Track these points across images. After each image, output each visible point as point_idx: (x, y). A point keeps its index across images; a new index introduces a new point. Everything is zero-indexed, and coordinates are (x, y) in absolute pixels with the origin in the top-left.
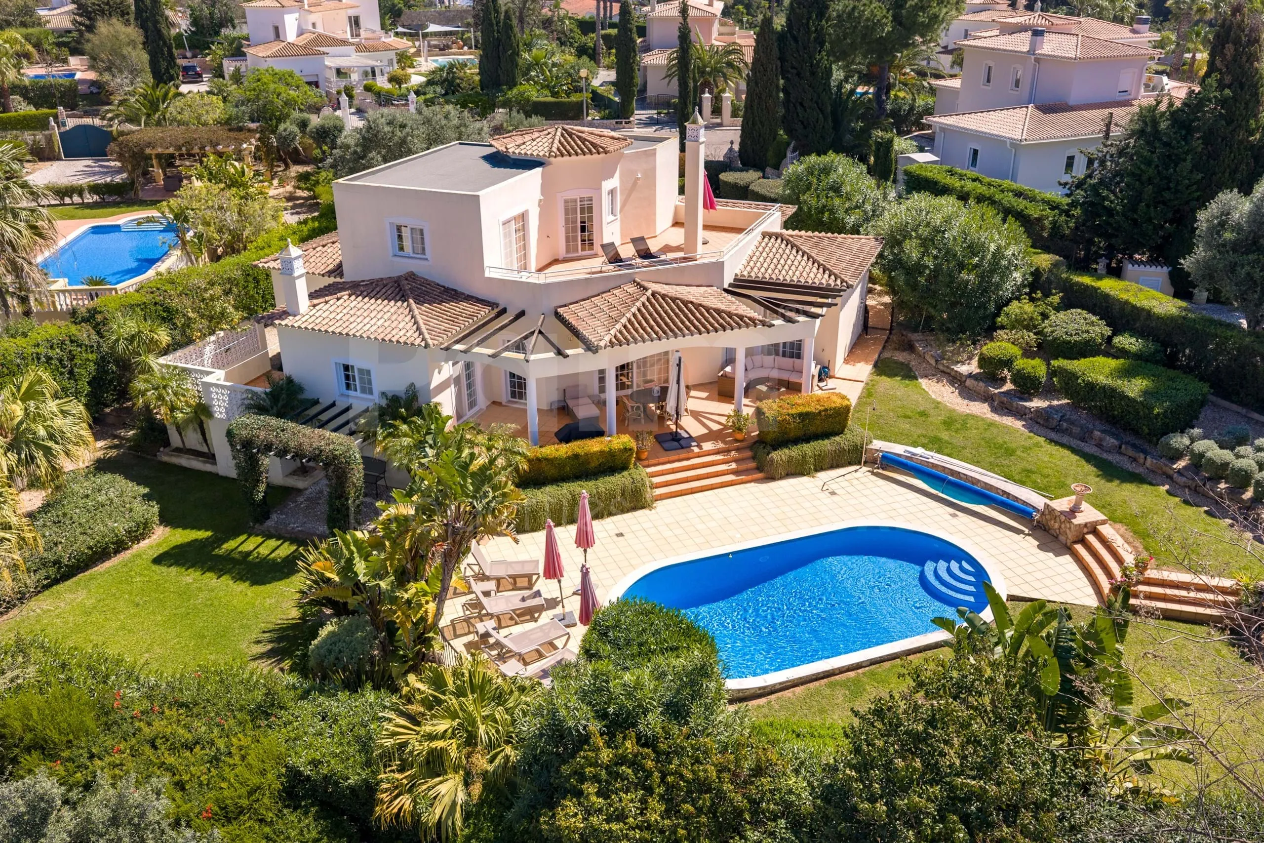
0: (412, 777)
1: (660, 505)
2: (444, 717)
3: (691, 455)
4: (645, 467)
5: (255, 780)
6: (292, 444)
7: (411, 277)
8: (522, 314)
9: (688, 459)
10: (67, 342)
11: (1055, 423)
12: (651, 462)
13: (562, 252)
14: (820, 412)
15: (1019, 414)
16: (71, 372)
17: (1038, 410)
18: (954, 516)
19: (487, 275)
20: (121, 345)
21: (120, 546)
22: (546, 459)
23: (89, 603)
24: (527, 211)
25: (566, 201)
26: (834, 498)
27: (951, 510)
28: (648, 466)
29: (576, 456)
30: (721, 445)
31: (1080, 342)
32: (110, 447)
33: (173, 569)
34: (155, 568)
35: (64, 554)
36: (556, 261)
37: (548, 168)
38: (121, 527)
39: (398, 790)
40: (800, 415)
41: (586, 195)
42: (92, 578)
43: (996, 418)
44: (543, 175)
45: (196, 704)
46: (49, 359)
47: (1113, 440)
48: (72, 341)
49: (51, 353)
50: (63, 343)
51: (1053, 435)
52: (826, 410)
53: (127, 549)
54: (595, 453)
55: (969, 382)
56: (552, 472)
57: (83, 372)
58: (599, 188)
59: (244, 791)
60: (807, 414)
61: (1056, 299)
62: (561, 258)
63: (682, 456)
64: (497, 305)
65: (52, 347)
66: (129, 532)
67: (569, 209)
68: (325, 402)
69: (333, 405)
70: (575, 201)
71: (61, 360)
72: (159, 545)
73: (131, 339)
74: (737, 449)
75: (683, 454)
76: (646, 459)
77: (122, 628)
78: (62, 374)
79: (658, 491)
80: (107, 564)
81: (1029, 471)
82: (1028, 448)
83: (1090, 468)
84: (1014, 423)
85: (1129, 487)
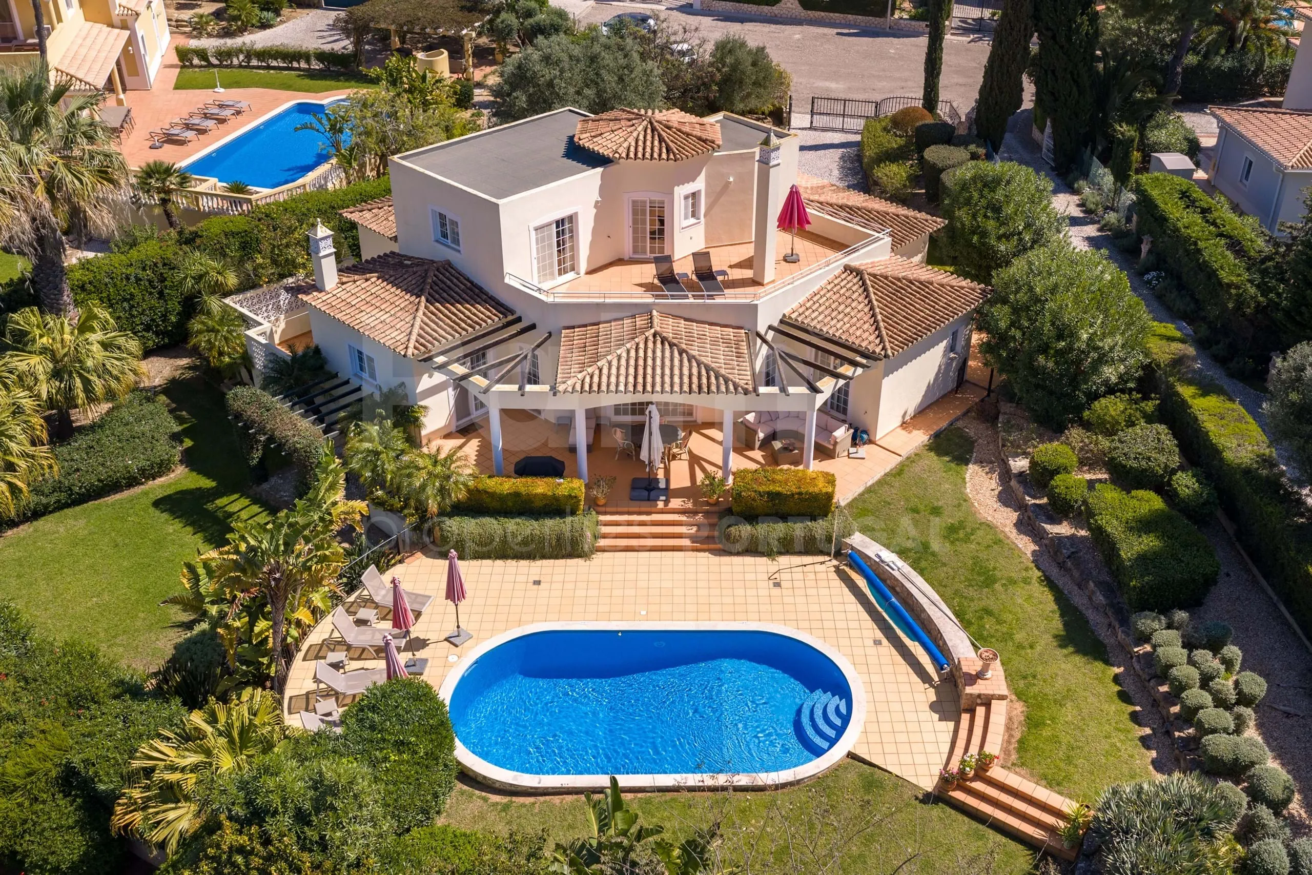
0: (149, 799)
1: (598, 558)
2: (195, 752)
3: (653, 510)
4: (598, 513)
5: (36, 765)
6: (268, 427)
7: (447, 267)
8: (533, 327)
9: (649, 513)
10: (160, 265)
11: (1061, 559)
12: (608, 509)
13: (627, 250)
14: (793, 495)
15: (1037, 535)
16: (161, 294)
17: (1060, 539)
18: (877, 643)
19: (507, 280)
20: (190, 282)
21: (132, 482)
22: (486, 492)
23: (83, 533)
24: (576, 214)
25: (634, 202)
26: (776, 591)
27: (879, 635)
28: (605, 513)
29: (517, 495)
30: (690, 505)
31: (1136, 469)
32: (190, 368)
33: (165, 516)
34: (152, 510)
35: (77, 483)
36: (620, 262)
37: (612, 168)
38: (133, 464)
39: (133, 806)
40: (769, 494)
41: (656, 197)
42: (98, 508)
43: (1013, 533)
44: (603, 176)
45: (35, 680)
46: (138, 280)
47: (1101, 598)
48: (164, 265)
49: (141, 273)
50: (155, 264)
51: (1054, 572)
52: (800, 494)
53: (142, 484)
54: (536, 495)
55: (1013, 483)
56: (495, 504)
57: (173, 293)
58: (672, 193)
59: (22, 772)
60: (778, 494)
61: (1149, 406)
62: (626, 258)
63: (643, 509)
64: (512, 312)
65: (144, 269)
66: (142, 471)
67: (637, 209)
68: (343, 377)
69: (347, 382)
70: (645, 202)
71: (150, 282)
72: (169, 485)
73: (199, 278)
74: (707, 514)
75: (645, 506)
76: (604, 505)
77: (91, 567)
78: (151, 293)
79: (602, 543)
80: (118, 496)
81: (988, 612)
82: (1012, 582)
83: (1057, 624)
84: (1026, 546)
85: (1078, 659)
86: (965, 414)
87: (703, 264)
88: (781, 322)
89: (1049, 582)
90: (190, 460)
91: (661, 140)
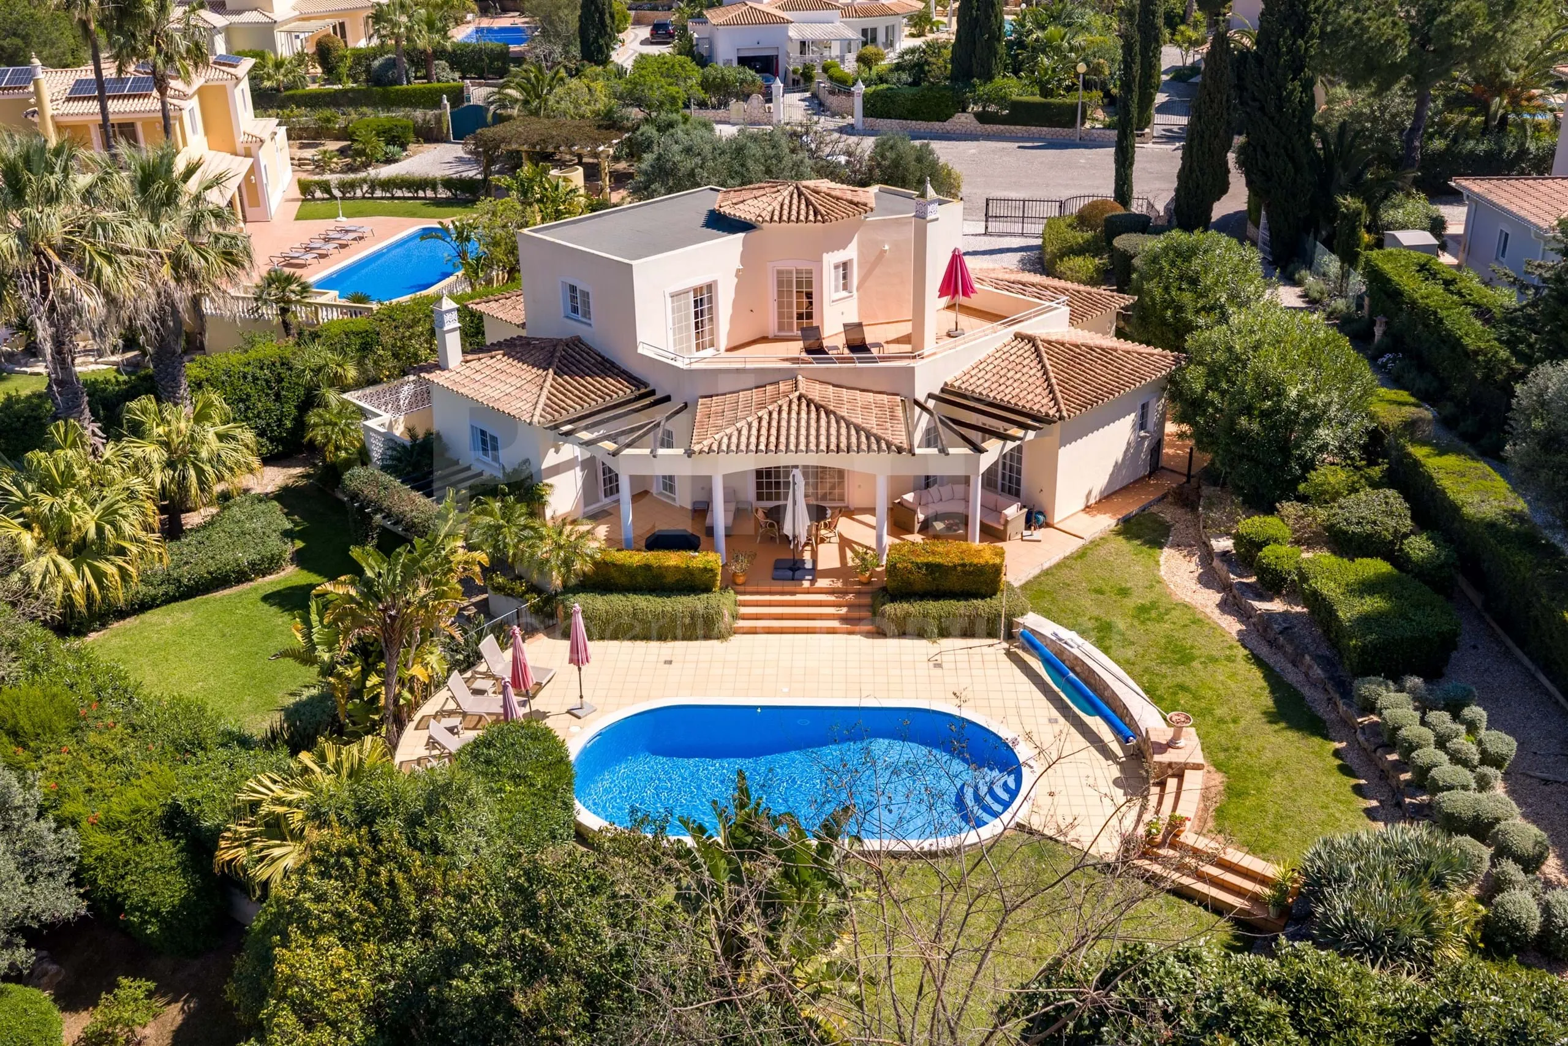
0: (254, 834)
1: (736, 639)
2: (304, 789)
3: (798, 589)
4: (737, 593)
5: (142, 802)
6: (385, 504)
7: (576, 342)
8: (667, 399)
9: (793, 593)
10: (278, 364)
11: (1271, 635)
12: (749, 589)
13: (772, 329)
14: (955, 566)
15: (1241, 612)
16: (278, 396)
17: (1270, 615)
18: (1054, 720)
19: (640, 350)
20: (308, 375)
21: (242, 577)
22: (615, 565)
23: (189, 625)
24: (715, 282)
25: (779, 272)
26: (938, 671)
27: (1055, 713)
28: (744, 593)
29: (647, 567)
30: (839, 584)
31: (1359, 535)
32: (303, 476)
33: (274, 609)
34: (261, 604)
35: (186, 575)
36: (764, 339)
37: (753, 234)
38: (244, 557)
39: (238, 841)
40: (928, 565)
41: (804, 266)
42: (206, 602)
44: (745, 242)
45: (142, 728)
46: (255, 379)
47: (1319, 671)
48: (283, 364)
49: (258, 372)
50: (273, 364)
51: (1264, 651)
52: (964, 565)
53: (251, 580)
54: (669, 567)
55: (1216, 563)
56: (624, 580)
57: (290, 395)
58: (820, 261)
59: (127, 809)
60: (939, 566)
61: (1376, 472)
62: (771, 335)
63: (786, 589)
64: (646, 385)
65: (262, 368)
66: (252, 564)
67: (783, 281)
68: (463, 463)
69: (468, 468)
70: (791, 272)
71: (267, 381)
72: (279, 582)
73: (318, 370)
74: (858, 593)
75: (789, 586)
76: (743, 584)
77: (198, 654)
78: (267, 395)
79: (741, 623)
80: (227, 592)
81: (1183, 688)
82: (1214, 660)
83: (1267, 701)
84: (1232, 626)
85: (1292, 735)
86: (1161, 500)
87: (855, 336)
88: (943, 390)
89: (1257, 660)
90: (301, 559)
91: (808, 203)
